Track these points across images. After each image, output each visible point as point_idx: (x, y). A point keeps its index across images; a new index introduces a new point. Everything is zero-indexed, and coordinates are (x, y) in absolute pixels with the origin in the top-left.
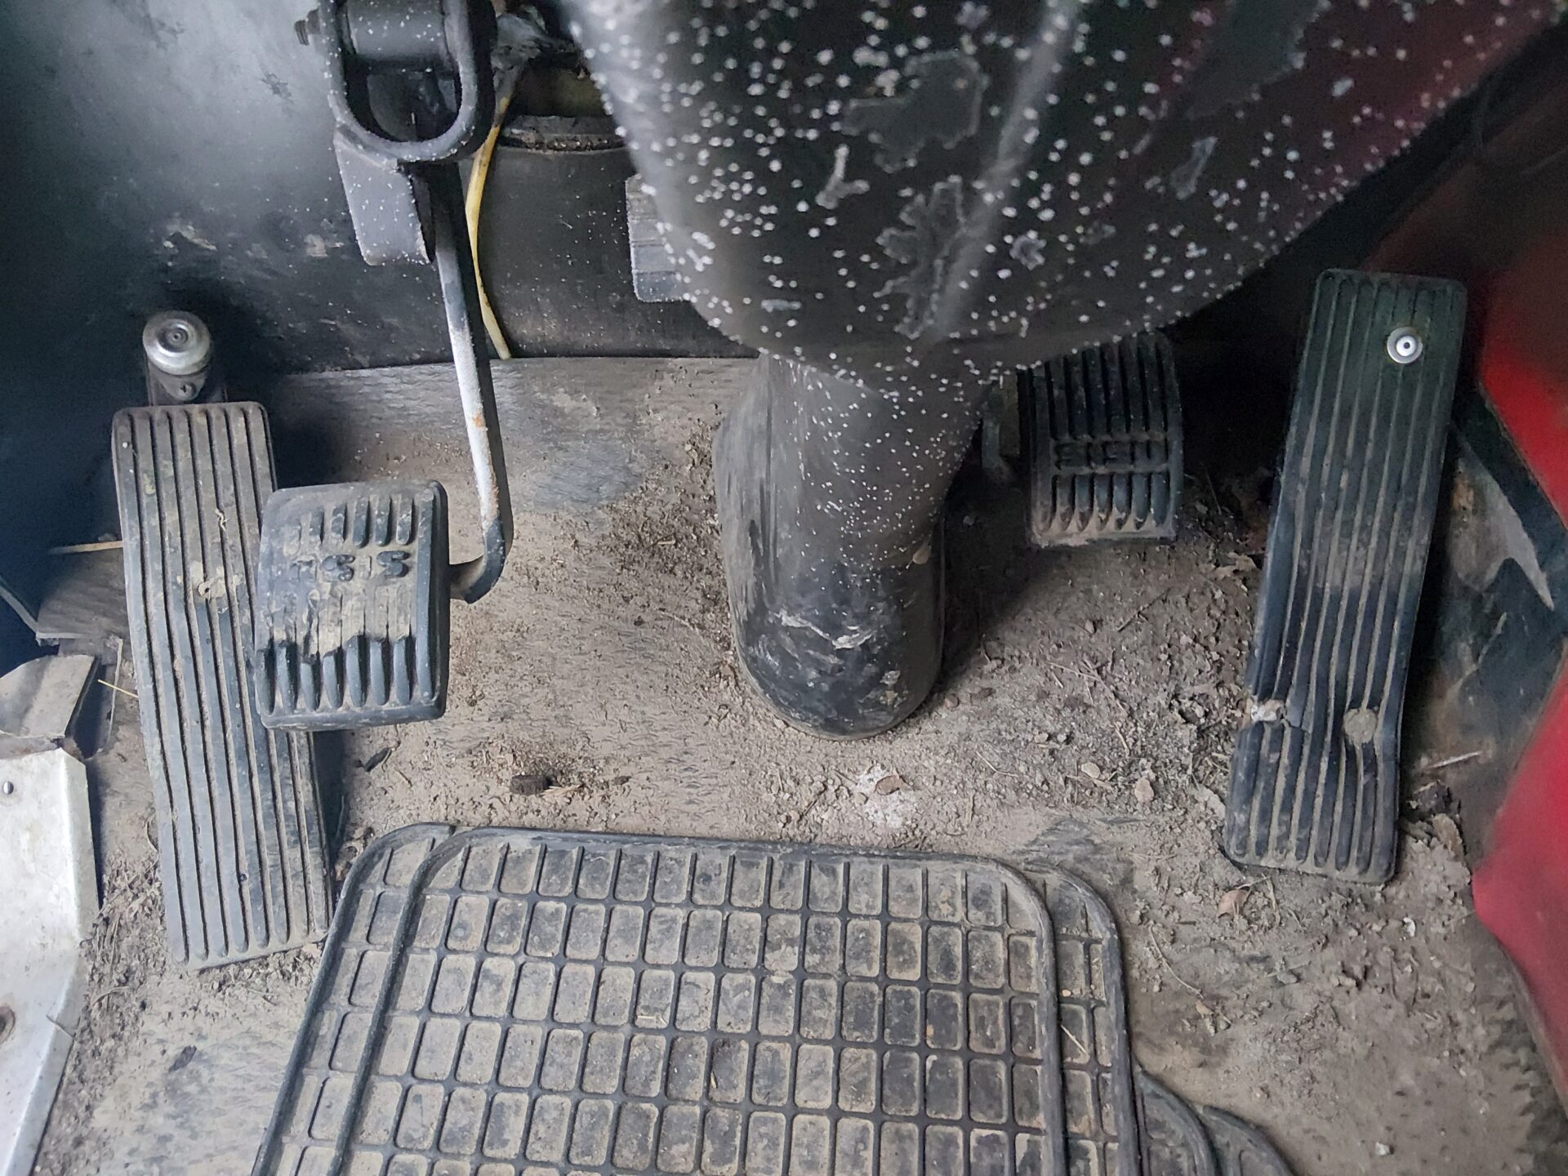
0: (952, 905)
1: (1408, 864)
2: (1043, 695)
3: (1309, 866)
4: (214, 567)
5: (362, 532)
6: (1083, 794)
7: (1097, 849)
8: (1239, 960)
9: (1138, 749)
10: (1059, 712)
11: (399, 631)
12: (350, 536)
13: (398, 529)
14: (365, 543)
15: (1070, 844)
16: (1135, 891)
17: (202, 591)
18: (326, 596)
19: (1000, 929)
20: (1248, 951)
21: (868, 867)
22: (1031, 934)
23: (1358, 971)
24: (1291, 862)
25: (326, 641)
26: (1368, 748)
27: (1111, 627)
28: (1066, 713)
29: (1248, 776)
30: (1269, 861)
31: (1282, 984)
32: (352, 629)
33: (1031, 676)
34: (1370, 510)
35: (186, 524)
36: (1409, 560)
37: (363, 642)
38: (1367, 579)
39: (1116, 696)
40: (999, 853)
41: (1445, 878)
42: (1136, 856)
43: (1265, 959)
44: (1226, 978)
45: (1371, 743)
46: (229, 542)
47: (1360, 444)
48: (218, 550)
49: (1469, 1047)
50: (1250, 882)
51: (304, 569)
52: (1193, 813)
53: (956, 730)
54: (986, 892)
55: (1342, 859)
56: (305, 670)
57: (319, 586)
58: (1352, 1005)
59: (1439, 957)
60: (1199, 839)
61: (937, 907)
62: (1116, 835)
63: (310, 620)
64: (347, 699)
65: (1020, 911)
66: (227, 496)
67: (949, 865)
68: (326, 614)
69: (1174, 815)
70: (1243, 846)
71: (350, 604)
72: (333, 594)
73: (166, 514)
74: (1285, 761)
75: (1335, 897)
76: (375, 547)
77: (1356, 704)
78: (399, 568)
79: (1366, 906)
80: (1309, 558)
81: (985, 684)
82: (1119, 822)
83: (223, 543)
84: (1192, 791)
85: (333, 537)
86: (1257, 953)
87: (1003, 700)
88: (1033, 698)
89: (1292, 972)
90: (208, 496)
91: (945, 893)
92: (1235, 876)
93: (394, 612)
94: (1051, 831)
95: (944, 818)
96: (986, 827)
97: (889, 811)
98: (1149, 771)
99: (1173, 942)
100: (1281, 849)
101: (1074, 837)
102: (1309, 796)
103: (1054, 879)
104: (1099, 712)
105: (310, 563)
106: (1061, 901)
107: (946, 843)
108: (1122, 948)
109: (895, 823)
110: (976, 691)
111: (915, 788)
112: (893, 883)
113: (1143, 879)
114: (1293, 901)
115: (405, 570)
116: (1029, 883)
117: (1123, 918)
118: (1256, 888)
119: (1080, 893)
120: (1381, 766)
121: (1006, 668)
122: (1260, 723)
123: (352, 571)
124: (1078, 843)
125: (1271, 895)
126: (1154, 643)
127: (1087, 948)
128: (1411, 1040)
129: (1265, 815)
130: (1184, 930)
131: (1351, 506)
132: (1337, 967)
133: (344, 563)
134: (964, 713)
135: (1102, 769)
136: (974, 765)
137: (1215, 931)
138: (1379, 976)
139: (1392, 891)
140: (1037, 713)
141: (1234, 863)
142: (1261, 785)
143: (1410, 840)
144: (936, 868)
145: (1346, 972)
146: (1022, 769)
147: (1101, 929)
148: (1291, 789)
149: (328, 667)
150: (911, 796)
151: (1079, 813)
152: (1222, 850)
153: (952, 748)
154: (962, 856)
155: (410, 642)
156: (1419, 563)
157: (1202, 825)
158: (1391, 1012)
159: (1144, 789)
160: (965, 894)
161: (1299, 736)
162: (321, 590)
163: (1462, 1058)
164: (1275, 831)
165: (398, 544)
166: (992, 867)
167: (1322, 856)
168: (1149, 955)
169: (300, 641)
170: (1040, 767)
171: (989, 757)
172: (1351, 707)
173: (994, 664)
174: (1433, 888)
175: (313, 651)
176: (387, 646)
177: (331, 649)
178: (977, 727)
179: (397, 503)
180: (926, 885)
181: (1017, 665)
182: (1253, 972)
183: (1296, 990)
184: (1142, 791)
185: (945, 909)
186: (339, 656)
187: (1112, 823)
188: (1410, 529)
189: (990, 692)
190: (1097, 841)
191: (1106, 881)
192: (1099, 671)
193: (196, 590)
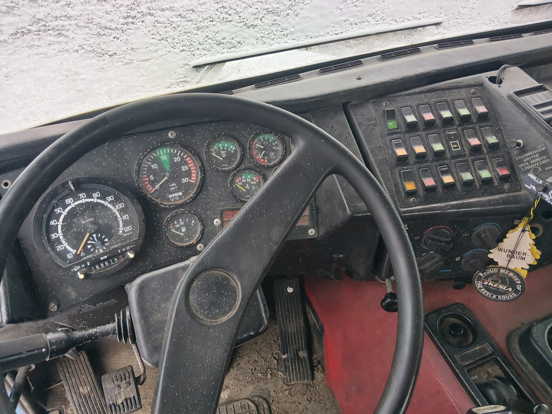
0: (239, 410)
1: (315, 376)
2: (249, 361)
3: (299, 382)
4: (84, 387)
5: (121, 380)
6: (259, 379)
7: (263, 390)
8: (290, 403)
9: (267, 368)
10: (252, 364)
11: (132, 396)
12: (119, 381)
13: (127, 377)
14: (122, 381)
15: (258, 391)
16: (271, 396)
17: (83, 393)
18: (117, 393)
19: (248, 412)
20: (292, 401)
21: (223, 407)
22: (253, 411)
23: (310, 399)
24: (296, 382)
25: (120, 401)
26: (304, 357)
27: (259, 344)
28: (254, 364)
29: (285, 368)
30: (292, 383)
31: (298, 405)
32: (124, 398)
33: (246, 359)
34: (292, 317)
35: (77, 380)
36: (301, 324)
37: (126, 400)
38: (295, 329)
39: (262, 358)
40: (245, 397)
41: (321, 377)
42: (270, 389)
43: (294, 402)
44: (288, 408)
45: (304, 356)
46: (85, 381)
47: (288, 306)
48: (84, 383)
49: (328, 408)
50: (290, 387)
51: (112, 389)
52: (278, 378)
53: (234, 374)
54: (245, 405)
55: (304, 379)
56: (117, 408)
57: (116, 392)
58: (309, 406)
59: (322, 392)
60: (280, 382)
61: (236, 411)
62: (266, 386)
63: (116, 398)
64: (126, 410)
65: (251, 407)
66: (83, 372)
67: (237, 402)
68: (118, 397)
69: (275, 379)
70: (287, 381)
71: (122, 393)
72: (118, 392)
73: (72, 379)
74: (290, 364)
75: (305, 386)
76: (124, 382)
77: (299, 350)
78: (129, 384)
79: (310, 386)
80: (285, 328)
81: (238, 363)
82: (266, 384)
83: (84, 382)
84: (278, 373)
85: (116, 382)
86: (293, 401)
87: (242, 365)
88: (247, 363)
89: (299, 403)
90: (79, 373)
91: (237, 408)
92: (287, 387)
93: (130, 393)
94: (254, 389)
95: (235, 393)
96: (243, 392)
97: (225, 395)
98: (270, 371)
99: (278, 404)
100: (294, 380)
101: (259, 389)
102: (296, 369)
103: (256, 399)
104: (259, 361)
105: (113, 388)
106: (258, 402)
107: (237, 398)
108: (270, 407)
109: (226, 397)
110: (237, 364)
111: (229, 388)
112: (228, 409)
113: (272, 393)
114: (297, 389)
115: (130, 384)
116: (252, 401)
117: (269, 402)
118: (291, 388)
119: (261, 400)
120: (306, 360)
121: (241, 358)
122: (285, 359)
123: (121, 387)
124: (260, 390)
125: (294, 389)
126: (267, 344)
127: (264, 411)
128: (319, 409)
129: (290, 375)
130: (280, 401)
131: (289, 317)
132: (306, 399)
133: (119, 387)
134: (235, 370)
135: (261, 374)
136: (238, 380)
137: (285, 399)
138: (313, 399)
139: (314, 382)
140: (248, 365)
141: (287, 385)
142: (287, 370)
143: (315, 371)
144: (235, 404)
145: (307, 400)
146: (247, 378)
147: (266, 406)
148: (292, 369)
149: (121, 406)
150: (228, 390)
151: (259, 384)
152: (284, 383)
153: (234, 378)
154: (239, 400)
155: (134, 397)
156: (303, 323)
157: (280, 379)
158: (316, 405)
159: (269, 375)
160: (241, 407)
161: (291, 358)
162: (116, 393)
163: (327, 410)
164: (292, 377)
165: (127, 380)
166: (245, 400)
167: (300, 380)
168: (275, 408)
169: (115, 403)
170: (250, 377)
171: (241, 378)
172: (299, 351)
173: (239, 358)
174: (320, 380)
175: (118, 404)
176: (130, 399)
177: (121, 403)
178: (238, 372)
179: (125, 372)
180: (234, 408)
181: (243, 357)
182: (293, 405)
183: (300, 406)
184: (269, 376)
185: (238, 411)
186: (122, 403)
187: (265, 384)
188: (300, 318)
189: (239, 364)
190: (263, 388)
191: (265, 396)
192: (258, 353)
193: (82, 393)
